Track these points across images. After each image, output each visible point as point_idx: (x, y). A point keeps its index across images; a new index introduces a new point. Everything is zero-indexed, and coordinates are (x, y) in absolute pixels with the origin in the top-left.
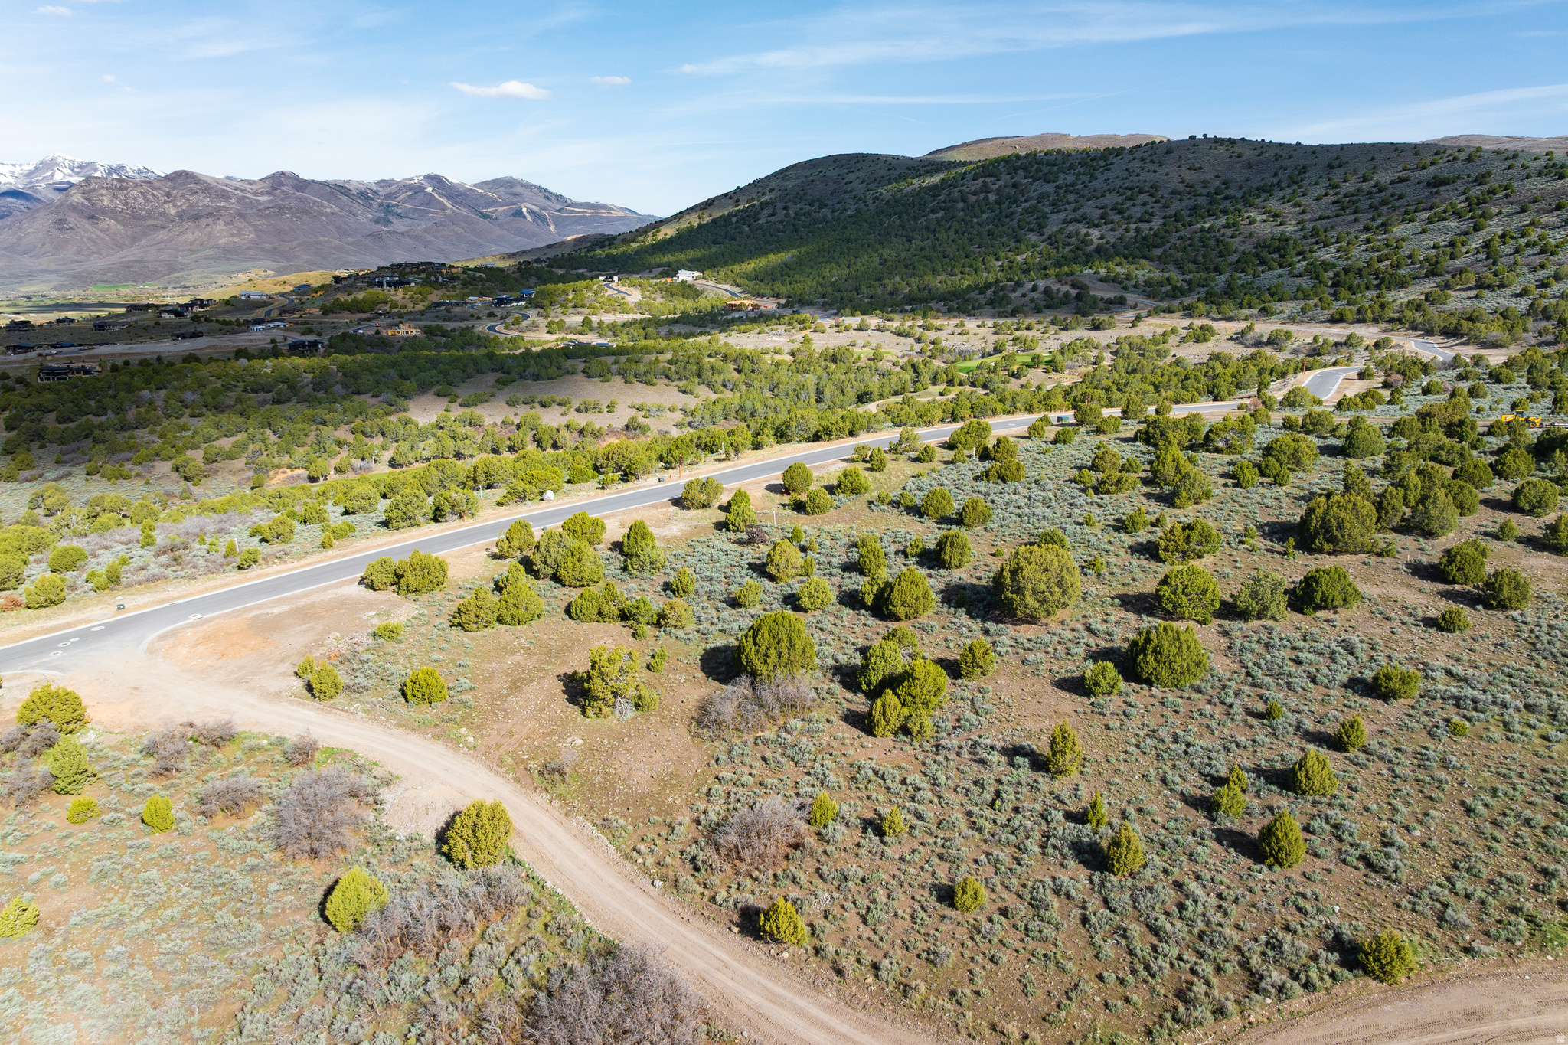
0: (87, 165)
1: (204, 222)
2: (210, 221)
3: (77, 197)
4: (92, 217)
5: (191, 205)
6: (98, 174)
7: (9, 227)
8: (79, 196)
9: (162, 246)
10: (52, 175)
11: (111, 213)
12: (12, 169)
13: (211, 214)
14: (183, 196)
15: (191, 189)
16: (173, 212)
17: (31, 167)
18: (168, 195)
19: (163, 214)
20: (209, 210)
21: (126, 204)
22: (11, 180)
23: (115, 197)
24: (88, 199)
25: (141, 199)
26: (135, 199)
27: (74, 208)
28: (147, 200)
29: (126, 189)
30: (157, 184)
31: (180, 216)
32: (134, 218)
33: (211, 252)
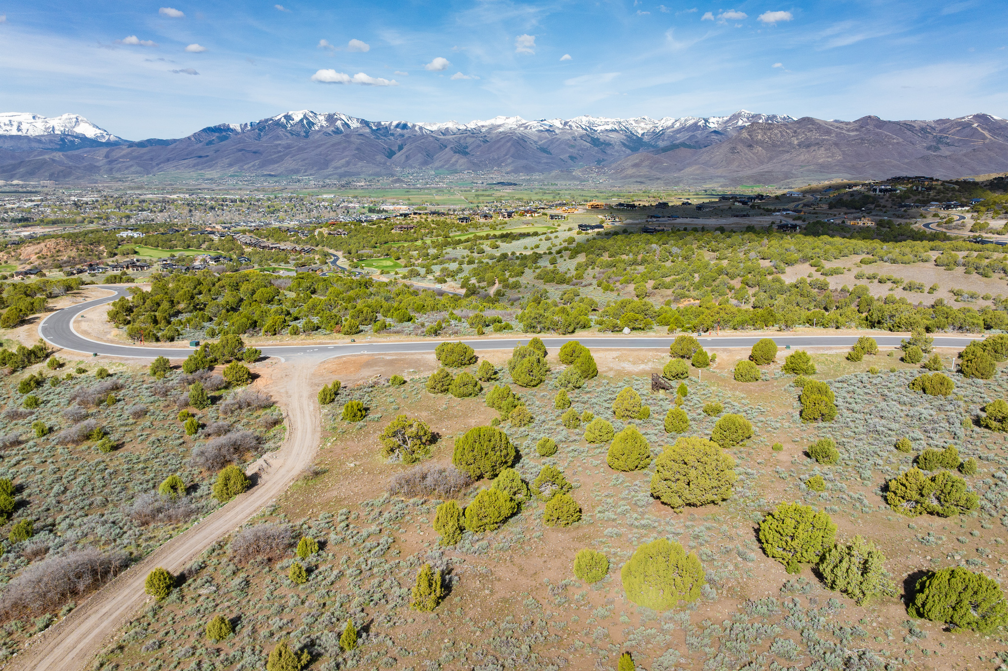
0: (757, 115)
1: (812, 148)
2: (816, 148)
3: (745, 135)
4: (750, 146)
5: (807, 138)
6: (761, 121)
7: (707, 152)
8: (746, 134)
9: (785, 163)
10: (737, 122)
11: (761, 143)
12: (718, 119)
13: (818, 144)
14: (803, 132)
15: (809, 128)
16: (796, 142)
17: (727, 118)
18: (795, 132)
19: (790, 144)
20: (817, 141)
21: (770, 138)
22: (716, 126)
23: (765, 134)
24: (750, 136)
25: (779, 135)
26: (776, 135)
27: (742, 141)
28: (782, 136)
29: (772, 129)
30: (790, 126)
31: (799, 145)
32: (773, 146)
33: (812, 167)
